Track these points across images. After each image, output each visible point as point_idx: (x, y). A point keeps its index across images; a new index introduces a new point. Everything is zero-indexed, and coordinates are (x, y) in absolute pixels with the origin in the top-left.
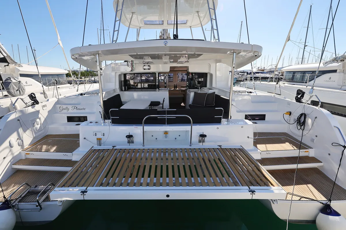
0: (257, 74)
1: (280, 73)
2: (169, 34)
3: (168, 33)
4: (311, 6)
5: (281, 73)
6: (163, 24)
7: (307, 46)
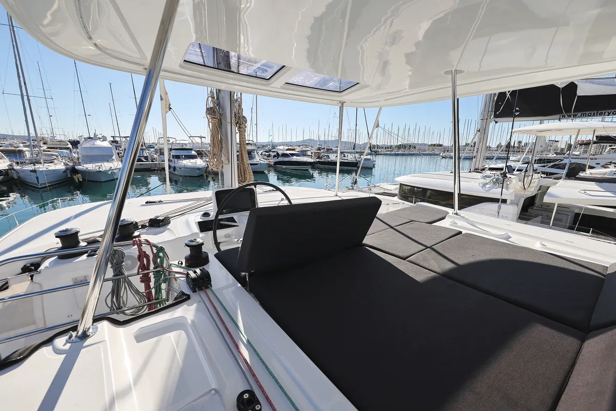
0: (292, 157)
5: (313, 153)
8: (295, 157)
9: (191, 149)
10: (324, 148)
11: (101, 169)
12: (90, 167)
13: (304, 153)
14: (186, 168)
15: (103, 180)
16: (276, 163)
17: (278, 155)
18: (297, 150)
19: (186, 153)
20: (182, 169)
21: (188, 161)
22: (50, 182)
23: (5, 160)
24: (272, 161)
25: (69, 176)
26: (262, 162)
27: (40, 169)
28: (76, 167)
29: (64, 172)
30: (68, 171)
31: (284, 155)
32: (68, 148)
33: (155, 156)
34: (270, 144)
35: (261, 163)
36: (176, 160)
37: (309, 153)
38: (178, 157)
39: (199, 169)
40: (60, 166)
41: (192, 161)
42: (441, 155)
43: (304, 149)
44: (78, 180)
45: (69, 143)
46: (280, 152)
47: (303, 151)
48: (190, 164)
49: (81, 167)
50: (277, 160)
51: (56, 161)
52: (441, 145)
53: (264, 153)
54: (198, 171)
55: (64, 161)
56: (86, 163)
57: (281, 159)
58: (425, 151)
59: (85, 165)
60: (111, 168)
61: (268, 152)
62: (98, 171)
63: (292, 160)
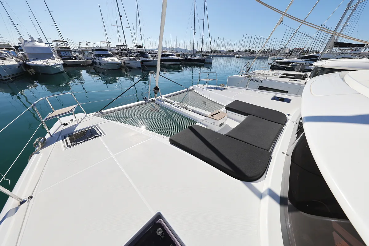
9: (108, 50)
11: (48, 65)
12: (39, 62)
14: (108, 63)
15: (53, 73)
19: (104, 53)
20: (106, 64)
21: (108, 58)
22: (12, 75)
25: (25, 70)
28: (27, 63)
29: (19, 67)
30: (22, 66)
31: (164, 55)
35: (154, 60)
39: (118, 64)
40: (12, 62)
41: (110, 58)
42: (236, 56)
44: (32, 73)
48: (110, 61)
51: (7, 58)
52: (233, 51)
55: (14, 58)
56: (34, 60)
58: (227, 54)
59: (34, 61)
60: (56, 63)
63: (169, 58)
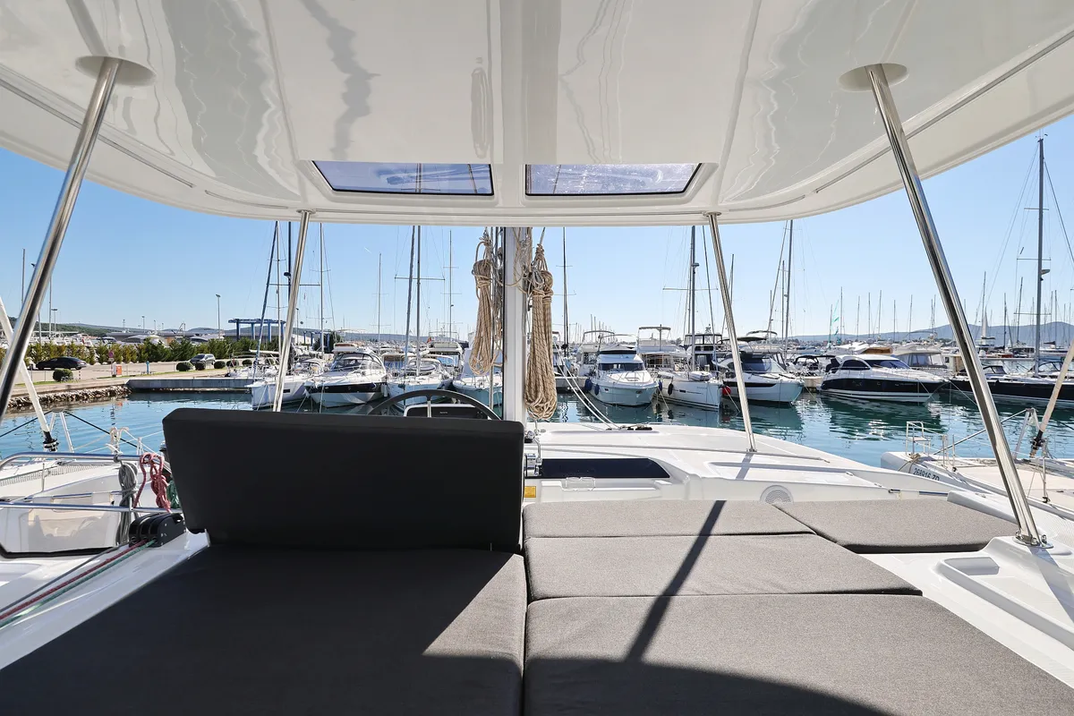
0: (874, 370)
1: (948, 362)
2: (540, 252)
3: (535, 246)
4: (1041, 141)
5: (951, 360)
6: (492, 194)
7: (1047, 271)
8: (884, 370)
9: (634, 352)
10: (1003, 348)
11: (481, 387)
12: (470, 382)
13: (918, 361)
14: (615, 387)
16: (827, 384)
17: (834, 365)
18: (894, 353)
19: (622, 359)
20: (611, 391)
21: (626, 373)
23: (381, 370)
24: (819, 379)
26: (785, 379)
27: (411, 384)
28: (457, 383)
29: (438, 389)
30: (443, 388)
31: (852, 365)
32: (457, 353)
33: (576, 366)
34: (834, 339)
35: (781, 383)
36: (602, 372)
37: (936, 360)
38: (607, 367)
39: (639, 391)
40: (434, 381)
41: (631, 374)
43: (919, 349)
45: (459, 346)
46: (841, 358)
47: (917, 354)
48: (626, 381)
49: (459, 382)
50: (832, 376)
51: (433, 372)
53: (803, 360)
54: (638, 396)
55: (444, 372)
56: (467, 377)
57: (842, 374)
61: (812, 358)
62: (477, 390)
63: (872, 377)
